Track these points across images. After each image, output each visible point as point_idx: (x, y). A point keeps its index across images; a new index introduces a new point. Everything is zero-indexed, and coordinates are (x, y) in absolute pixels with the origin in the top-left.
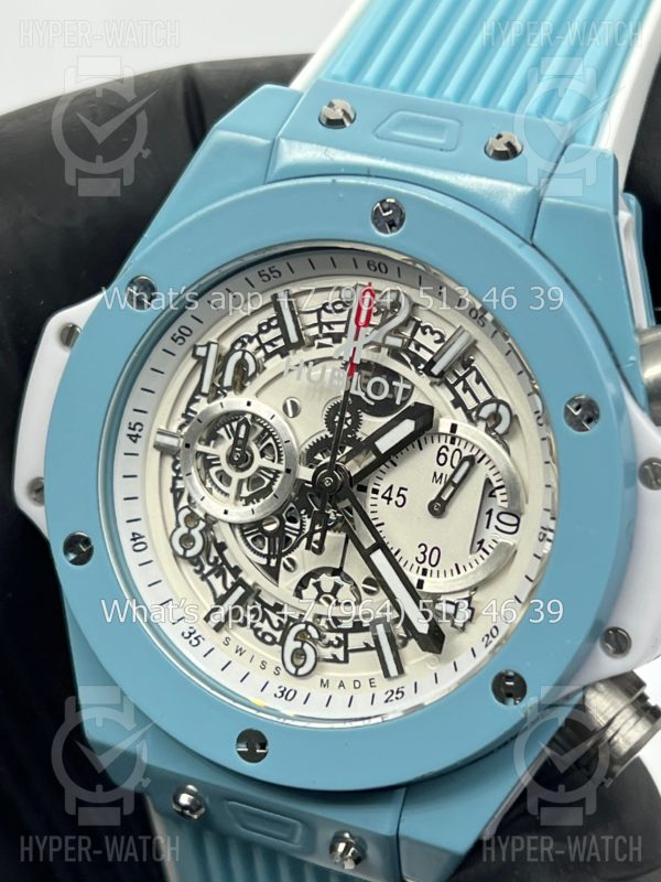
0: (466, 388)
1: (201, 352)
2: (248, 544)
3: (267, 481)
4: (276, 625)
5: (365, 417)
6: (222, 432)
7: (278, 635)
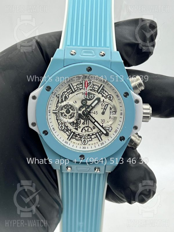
0: (104, 93)
1: (58, 96)
2: (71, 125)
3: (73, 115)
4: (79, 137)
5: (88, 101)
6: (63, 108)
7: (80, 139)
